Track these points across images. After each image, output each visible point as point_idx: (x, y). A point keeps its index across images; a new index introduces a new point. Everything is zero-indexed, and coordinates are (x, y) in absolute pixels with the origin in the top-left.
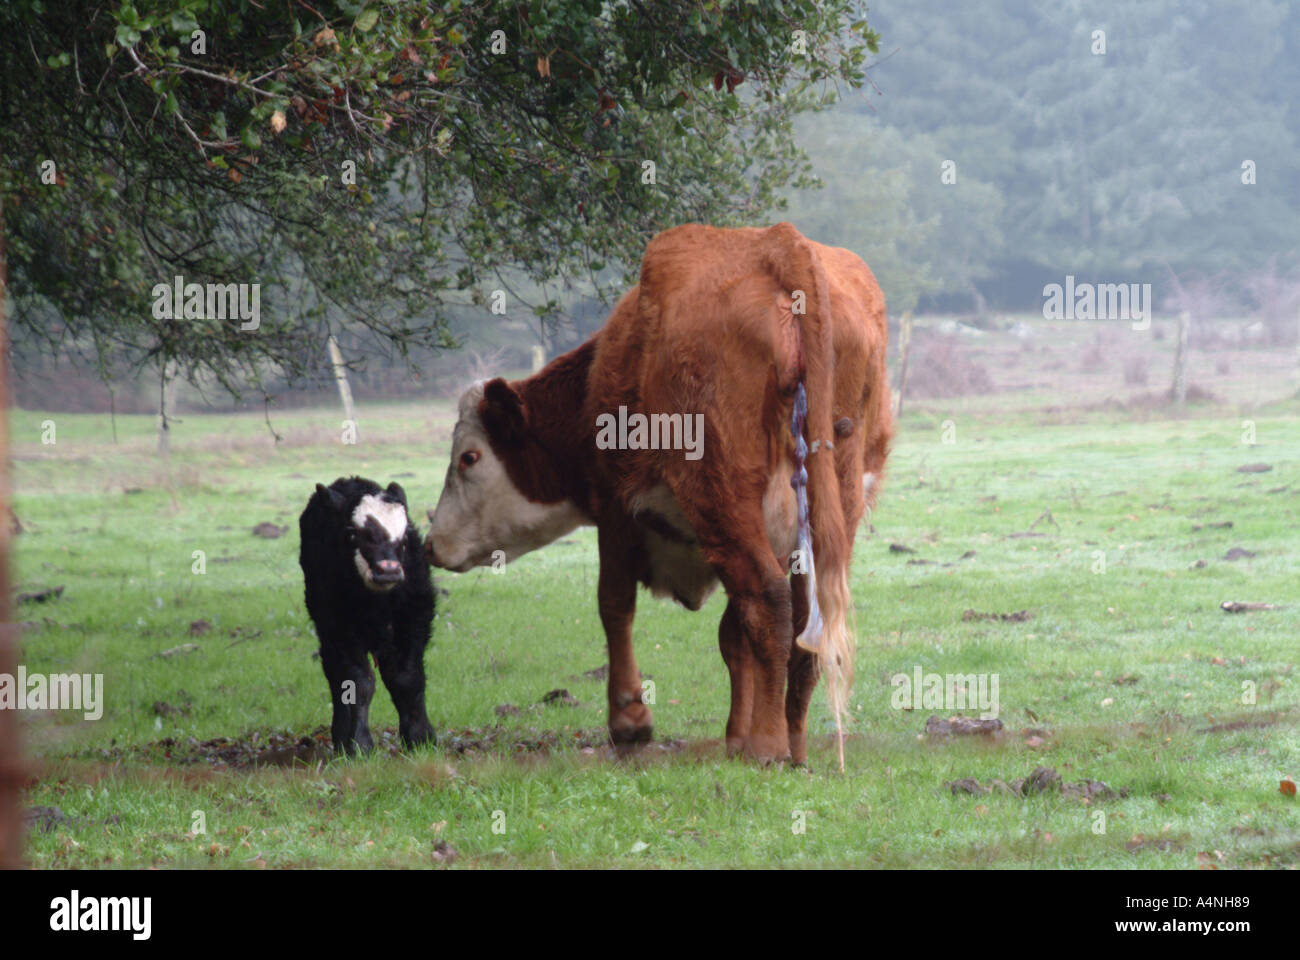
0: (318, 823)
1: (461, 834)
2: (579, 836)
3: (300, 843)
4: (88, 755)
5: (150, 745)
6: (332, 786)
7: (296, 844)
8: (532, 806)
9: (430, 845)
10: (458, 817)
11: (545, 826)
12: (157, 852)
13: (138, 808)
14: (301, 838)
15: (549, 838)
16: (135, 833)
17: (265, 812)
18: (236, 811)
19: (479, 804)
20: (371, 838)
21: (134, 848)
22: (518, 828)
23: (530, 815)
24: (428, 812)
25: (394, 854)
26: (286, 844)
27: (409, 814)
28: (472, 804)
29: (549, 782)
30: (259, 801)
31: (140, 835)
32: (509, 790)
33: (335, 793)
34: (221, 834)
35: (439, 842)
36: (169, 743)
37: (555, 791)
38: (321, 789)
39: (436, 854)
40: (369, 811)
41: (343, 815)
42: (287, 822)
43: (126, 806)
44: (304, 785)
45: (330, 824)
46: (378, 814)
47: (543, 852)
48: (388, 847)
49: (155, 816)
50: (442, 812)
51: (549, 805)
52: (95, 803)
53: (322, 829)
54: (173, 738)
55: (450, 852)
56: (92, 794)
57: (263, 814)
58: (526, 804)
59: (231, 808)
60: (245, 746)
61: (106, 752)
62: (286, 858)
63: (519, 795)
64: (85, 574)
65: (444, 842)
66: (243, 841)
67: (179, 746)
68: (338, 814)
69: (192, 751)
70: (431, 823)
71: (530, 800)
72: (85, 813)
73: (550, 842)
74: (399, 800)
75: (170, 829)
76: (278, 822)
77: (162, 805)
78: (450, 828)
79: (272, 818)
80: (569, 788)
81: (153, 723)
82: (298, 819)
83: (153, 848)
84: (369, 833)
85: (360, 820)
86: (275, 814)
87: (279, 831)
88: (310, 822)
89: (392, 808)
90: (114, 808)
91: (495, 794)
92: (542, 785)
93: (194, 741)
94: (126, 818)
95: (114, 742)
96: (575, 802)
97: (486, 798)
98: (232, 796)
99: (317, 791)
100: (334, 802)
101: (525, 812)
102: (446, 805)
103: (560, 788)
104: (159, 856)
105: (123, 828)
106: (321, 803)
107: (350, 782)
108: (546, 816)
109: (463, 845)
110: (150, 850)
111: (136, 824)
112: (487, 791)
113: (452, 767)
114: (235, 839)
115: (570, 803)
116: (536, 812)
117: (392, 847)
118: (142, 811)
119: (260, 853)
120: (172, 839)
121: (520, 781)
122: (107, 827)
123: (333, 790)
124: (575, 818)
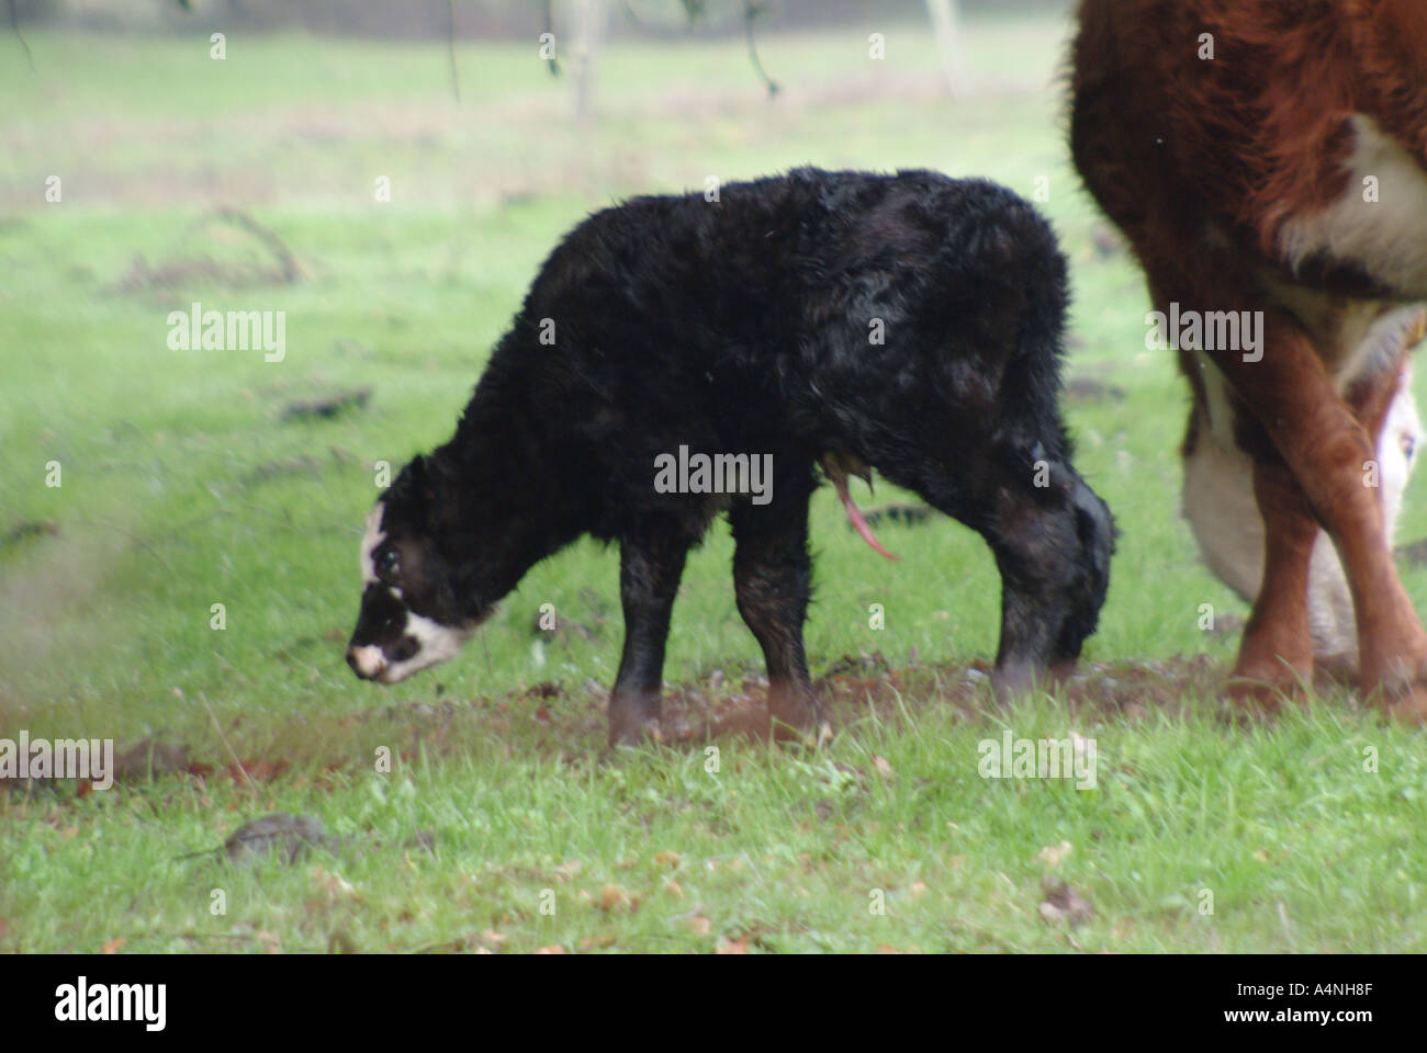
0: (819, 845)
1: (1100, 868)
2: (1338, 875)
3: (780, 886)
4: (391, 714)
5: (510, 695)
6: (848, 775)
7: (771, 887)
8: (1244, 814)
9: (1039, 892)
10: (1095, 836)
11: (1267, 855)
12: (500, 904)
13: (469, 818)
14: (781, 876)
15: (1276, 877)
16: (461, 866)
17: (718, 824)
18: (658, 824)
19: (1137, 811)
20: (922, 877)
21: (458, 894)
22: (1212, 857)
23: (1240, 832)
24: (1035, 826)
25: (962, 911)
26: (752, 888)
27: (998, 829)
28: (1123, 810)
29: (1280, 767)
30: (709, 804)
31: (470, 869)
32: (1198, 784)
33: (853, 790)
34: (625, 868)
35: (1055, 884)
36: (548, 691)
37: (1291, 783)
38: (826, 781)
39: (1049, 909)
40: (918, 823)
41: (867, 830)
42: (760, 845)
43: (447, 816)
44: (792, 773)
45: (843, 848)
46: (935, 829)
47: (1265, 906)
48: (951, 895)
49: (502, 832)
50: (1062, 826)
51: (1279, 813)
52: (389, 809)
53: (825, 858)
54: (556, 683)
55: (1076, 905)
56: (386, 790)
57: (713, 829)
58: (1232, 811)
59: (649, 819)
60: (695, 696)
61: (426, 710)
62: (749, 915)
63: (1217, 791)
64: (414, 362)
65: (1064, 886)
66: (667, 881)
67: (567, 697)
68: (860, 830)
69: (592, 706)
70: (1040, 847)
71: (1238, 802)
72: (368, 827)
73: (1279, 886)
74: (979, 802)
75: (528, 858)
76: (739, 845)
77: (516, 811)
78: (1080, 856)
79: (731, 837)
80: (1320, 779)
81: (527, 653)
82: (782, 839)
83: (494, 894)
84: (917, 866)
85: (900, 841)
86: (737, 830)
87: (741, 861)
88: (804, 845)
89: (963, 820)
90: (422, 817)
91: (1170, 790)
92: (1261, 772)
93: (597, 688)
94: (447, 836)
95: (440, 689)
96: (1331, 805)
97: (1150, 799)
98: (652, 794)
99: (815, 784)
100: (851, 806)
101: (1230, 827)
102: (1072, 812)
103: (1300, 779)
104: (505, 910)
105: (437, 858)
106: (825, 806)
107: (883, 765)
108: (1271, 834)
109: (1104, 890)
110: (488, 899)
111: (465, 847)
112: (1152, 784)
113: (1084, 735)
114: (653, 877)
115: (1321, 809)
116: (1252, 826)
117: (960, 895)
118: (477, 823)
119: (698, 905)
120: (533, 878)
121: (1219, 765)
122: (407, 855)
123: (851, 783)
124: (1332, 838)
